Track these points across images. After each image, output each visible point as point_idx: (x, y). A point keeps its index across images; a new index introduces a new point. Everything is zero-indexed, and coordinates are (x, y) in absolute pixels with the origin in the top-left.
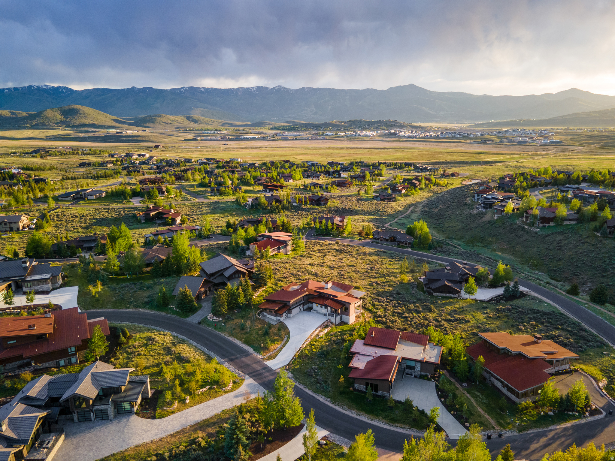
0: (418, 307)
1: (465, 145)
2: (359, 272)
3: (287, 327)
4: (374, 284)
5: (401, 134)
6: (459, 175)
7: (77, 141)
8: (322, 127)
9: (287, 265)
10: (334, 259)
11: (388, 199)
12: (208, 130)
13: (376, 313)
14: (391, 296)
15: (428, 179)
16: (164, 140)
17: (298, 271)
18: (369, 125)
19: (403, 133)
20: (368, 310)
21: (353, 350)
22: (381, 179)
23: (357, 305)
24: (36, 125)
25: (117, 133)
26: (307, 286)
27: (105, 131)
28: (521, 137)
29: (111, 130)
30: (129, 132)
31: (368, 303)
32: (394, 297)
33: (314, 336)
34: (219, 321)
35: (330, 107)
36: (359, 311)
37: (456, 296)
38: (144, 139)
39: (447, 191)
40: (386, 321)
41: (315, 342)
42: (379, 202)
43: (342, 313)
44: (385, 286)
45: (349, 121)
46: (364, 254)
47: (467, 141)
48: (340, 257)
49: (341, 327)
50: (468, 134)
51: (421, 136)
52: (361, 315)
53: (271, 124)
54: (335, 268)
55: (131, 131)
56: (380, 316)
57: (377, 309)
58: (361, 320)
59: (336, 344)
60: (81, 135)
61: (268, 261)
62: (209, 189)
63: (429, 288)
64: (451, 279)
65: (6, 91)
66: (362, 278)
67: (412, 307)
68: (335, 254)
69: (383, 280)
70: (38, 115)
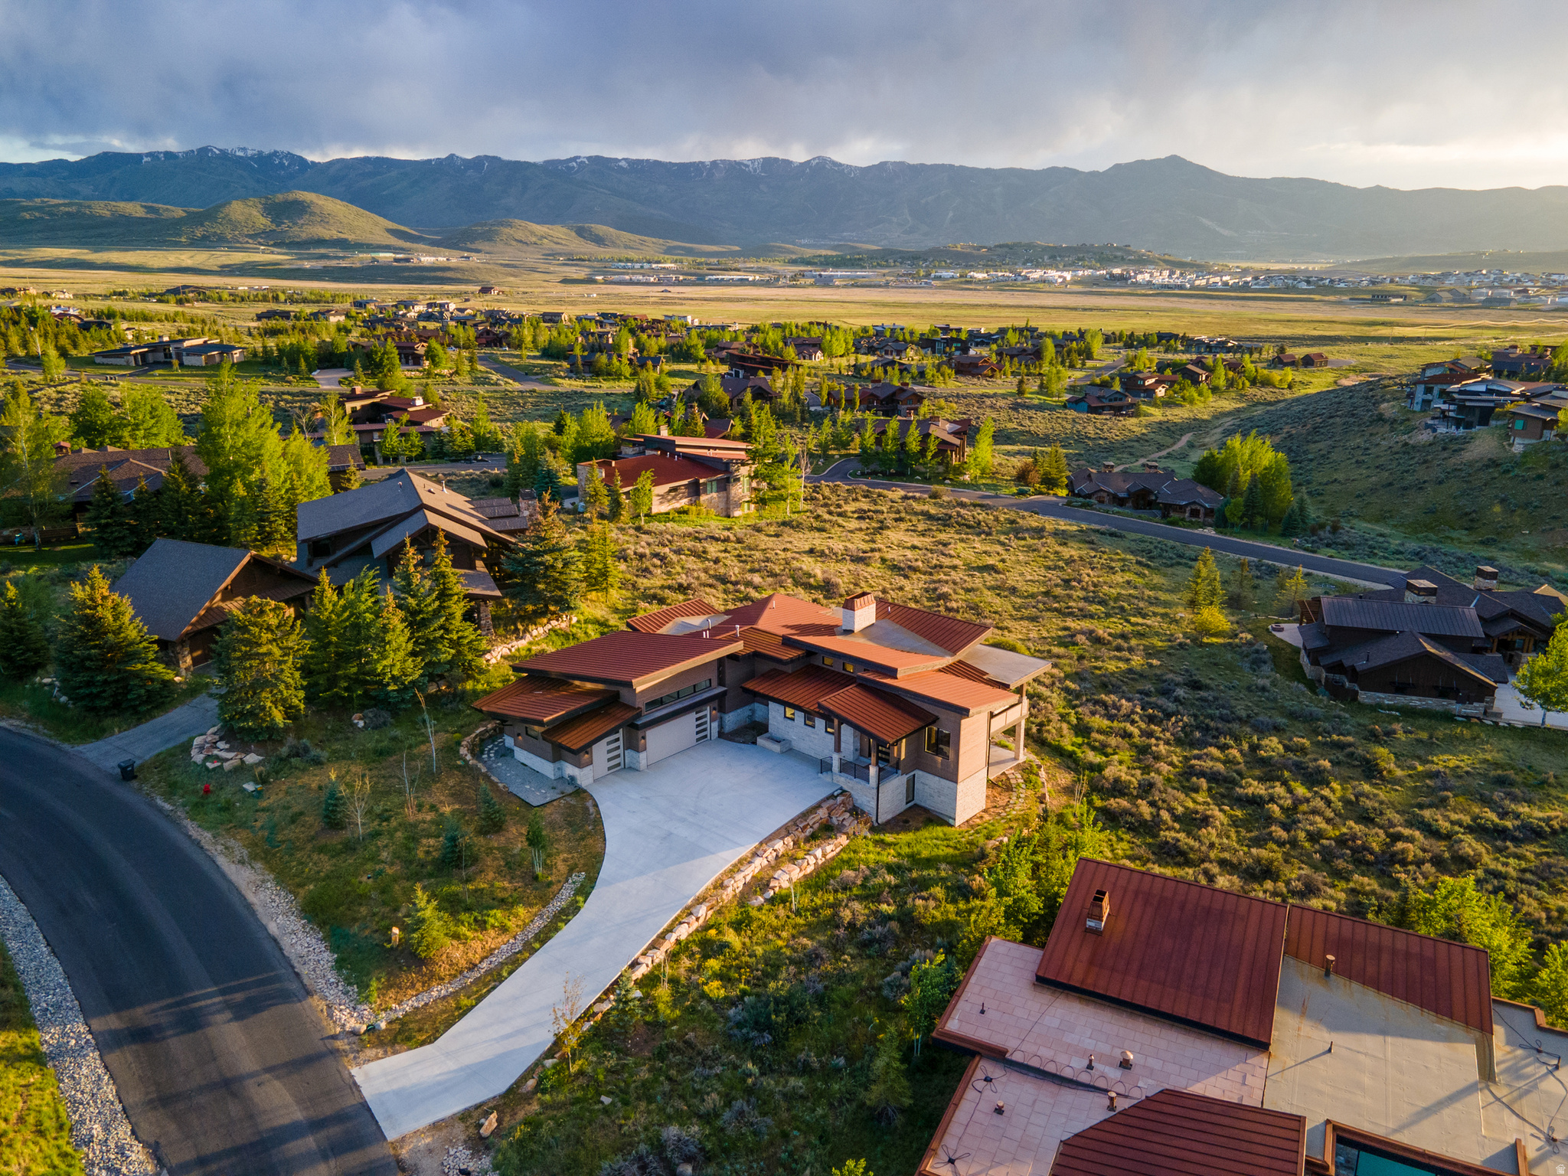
0: (1302, 750)
1: (1327, 308)
2: (1013, 590)
3: (598, 822)
4: (1081, 638)
5: (1140, 278)
6: (1326, 363)
7: (295, 278)
8: (925, 260)
9: (713, 549)
10: (917, 541)
11: (1111, 408)
12: (628, 260)
13: (1099, 768)
14: (1165, 693)
15: (1233, 366)
16: (512, 279)
17: (752, 571)
18: (1053, 257)
19: (1147, 277)
20: (1058, 751)
21: (959, 1023)
22: (1089, 363)
23: (999, 724)
24: (204, 238)
25: (396, 260)
26: (755, 619)
27: (366, 256)
28: (1491, 288)
29: (381, 255)
30: (427, 260)
31: (1055, 717)
32: (1177, 700)
33: (737, 884)
34: (242, 769)
35: (951, 214)
36: (1008, 754)
37: (1474, 709)
38: (459, 276)
39: (1298, 400)
40: (1156, 816)
41: (738, 926)
42: (1084, 416)
43: (917, 762)
44: (1131, 650)
45: (1000, 246)
46: (1039, 532)
47: (1332, 298)
48: (943, 536)
49: (905, 837)
50: (1332, 281)
51: (1197, 283)
52: (1017, 778)
53: (793, 253)
54: (915, 570)
55: (432, 259)
56: (1118, 789)
57: (1102, 749)
58: (1022, 803)
59: (865, 945)
60: (307, 265)
61: (638, 529)
62: (566, 365)
63: (1337, 668)
64: (1447, 632)
65: (145, 159)
66: (1026, 613)
67: (1273, 746)
68: (921, 527)
69: (1117, 625)
70: (210, 215)
